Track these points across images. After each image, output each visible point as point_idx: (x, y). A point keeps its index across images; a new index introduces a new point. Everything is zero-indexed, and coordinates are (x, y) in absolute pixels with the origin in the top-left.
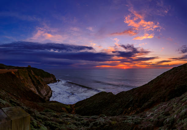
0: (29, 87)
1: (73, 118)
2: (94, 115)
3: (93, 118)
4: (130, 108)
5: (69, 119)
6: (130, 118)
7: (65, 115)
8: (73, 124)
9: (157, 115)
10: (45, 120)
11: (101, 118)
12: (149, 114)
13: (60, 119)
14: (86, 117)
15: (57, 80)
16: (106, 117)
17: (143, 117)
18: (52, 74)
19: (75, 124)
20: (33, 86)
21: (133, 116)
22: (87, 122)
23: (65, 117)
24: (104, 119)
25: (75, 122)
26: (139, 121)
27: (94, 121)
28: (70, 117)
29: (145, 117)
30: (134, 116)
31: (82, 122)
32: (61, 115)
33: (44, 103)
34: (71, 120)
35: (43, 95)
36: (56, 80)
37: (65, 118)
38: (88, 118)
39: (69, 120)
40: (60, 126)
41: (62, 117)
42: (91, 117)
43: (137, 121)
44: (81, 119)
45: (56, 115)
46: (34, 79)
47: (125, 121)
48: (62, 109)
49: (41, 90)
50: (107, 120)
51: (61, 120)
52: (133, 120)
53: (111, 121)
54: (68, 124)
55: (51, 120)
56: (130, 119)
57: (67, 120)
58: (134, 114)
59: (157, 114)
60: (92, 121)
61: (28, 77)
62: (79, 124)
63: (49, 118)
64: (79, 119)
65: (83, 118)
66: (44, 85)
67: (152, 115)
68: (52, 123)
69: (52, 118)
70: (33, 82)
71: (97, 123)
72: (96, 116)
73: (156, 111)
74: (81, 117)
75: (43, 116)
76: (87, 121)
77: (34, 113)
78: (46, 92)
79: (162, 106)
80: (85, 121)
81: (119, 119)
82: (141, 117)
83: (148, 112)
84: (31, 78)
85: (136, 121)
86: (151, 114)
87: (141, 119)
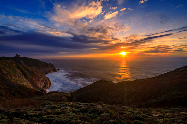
0: (18, 82)
1: (72, 106)
2: (93, 103)
3: (92, 105)
4: (132, 99)
5: (68, 107)
6: (131, 110)
7: (64, 105)
8: (71, 112)
9: (169, 121)
10: (41, 116)
11: (99, 105)
12: (156, 114)
13: (58, 110)
14: (85, 104)
15: (57, 69)
16: (104, 104)
17: (147, 115)
18: (51, 64)
19: (74, 112)
20: (26, 80)
21: (134, 109)
22: (86, 109)
23: (64, 106)
24: (102, 106)
25: (74, 109)
26: (141, 117)
27: (92, 108)
28: (69, 106)
29: (150, 115)
30: (136, 109)
31: (81, 108)
32: (60, 105)
33: (42, 96)
34: (70, 108)
35: (40, 88)
36: (55, 69)
37: (64, 108)
38: (87, 105)
39: (68, 109)
40: (57, 117)
41: (61, 107)
42: (90, 104)
43: (139, 116)
44: (81, 106)
45: (55, 106)
46: (26, 72)
47: (125, 112)
48: (62, 98)
49: (36, 83)
50: (105, 108)
51: (60, 110)
52: (133, 113)
53: (108, 109)
54: (67, 113)
55: (48, 114)
56: (130, 112)
57: (66, 109)
58: (136, 107)
59: (169, 119)
60: (91, 108)
61: (17, 70)
62: (78, 111)
63: (46, 112)
64: (79, 107)
65: (82, 105)
66: (40, 77)
67: (161, 117)
68: (48, 117)
69: (49, 111)
70: (25, 75)
71: (95, 109)
72: (94, 103)
73: (168, 114)
74: (81, 104)
75: (38, 112)
76: (86, 107)
77: (26, 113)
78: (43, 84)
79: (181, 113)
80: (84, 108)
81: (118, 108)
82: (144, 113)
83: (154, 111)
84: (21, 71)
85: (137, 116)
86: (159, 114)
87: (143, 115)
